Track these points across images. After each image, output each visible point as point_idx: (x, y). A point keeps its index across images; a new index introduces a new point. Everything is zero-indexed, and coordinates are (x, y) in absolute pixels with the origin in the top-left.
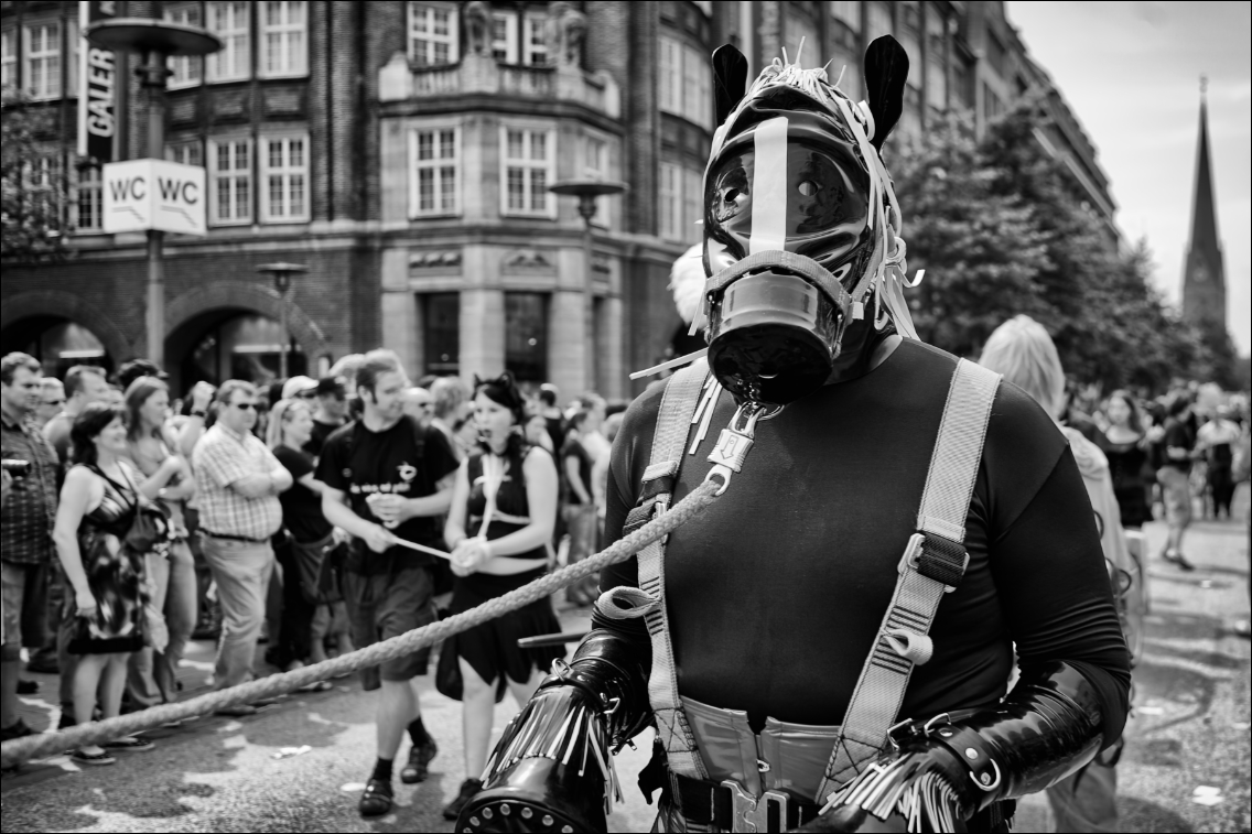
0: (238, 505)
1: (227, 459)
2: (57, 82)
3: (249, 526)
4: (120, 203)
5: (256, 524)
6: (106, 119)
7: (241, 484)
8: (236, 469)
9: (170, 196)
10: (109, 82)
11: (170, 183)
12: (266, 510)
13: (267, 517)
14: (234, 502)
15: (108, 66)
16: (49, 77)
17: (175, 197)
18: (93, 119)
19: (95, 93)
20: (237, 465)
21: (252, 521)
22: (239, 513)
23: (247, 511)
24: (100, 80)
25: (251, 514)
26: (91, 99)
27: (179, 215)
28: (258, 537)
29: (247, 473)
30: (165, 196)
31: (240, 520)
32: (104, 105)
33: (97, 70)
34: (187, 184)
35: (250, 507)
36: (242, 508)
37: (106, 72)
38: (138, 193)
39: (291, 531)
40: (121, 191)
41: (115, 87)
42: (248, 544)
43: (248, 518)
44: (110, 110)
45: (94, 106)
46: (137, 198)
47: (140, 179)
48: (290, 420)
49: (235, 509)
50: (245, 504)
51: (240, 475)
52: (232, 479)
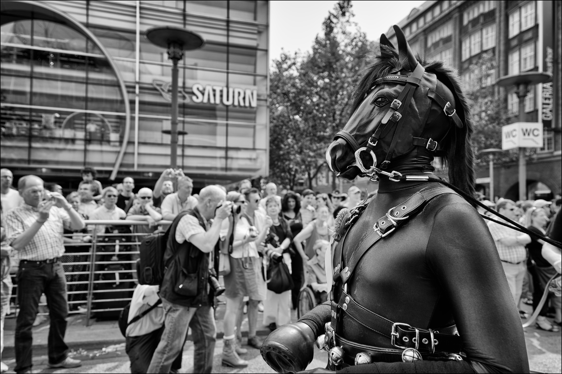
0: (504, 248)
1: (497, 230)
2: (532, 105)
3: (509, 257)
4: (508, 139)
5: (512, 256)
6: (549, 114)
7: (503, 240)
8: (501, 234)
9: (527, 135)
10: (551, 102)
11: (526, 130)
12: (516, 251)
13: (517, 254)
14: (502, 247)
15: (550, 97)
16: (530, 104)
17: (529, 135)
18: (544, 115)
19: (545, 106)
20: (502, 233)
21: (510, 255)
22: (504, 251)
23: (507, 251)
24: (547, 101)
25: (509, 252)
26: (543, 108)
27: (531, 141)
28: (513, 262)
29: (507, 236)
30: (524, 134)
31: (505, 254)
32: (549, 110)
33: (546, 99)
34: (534, 130)
35: (509, 249)
36: (505, 250)
37: (549, 99)
38: (514, 135)
39: (535, 261)
40: (509, 135)
41: (553, 103)
42: (509, 264)
43: (508, 254)
44: (551, 111)
45: (544, 111)
46: (514, 136)
47: (515, 130)
48: (535, 216)
49: (502, 250)
50: (507, 248)
51: (502, 237)
52: (499, 238)
